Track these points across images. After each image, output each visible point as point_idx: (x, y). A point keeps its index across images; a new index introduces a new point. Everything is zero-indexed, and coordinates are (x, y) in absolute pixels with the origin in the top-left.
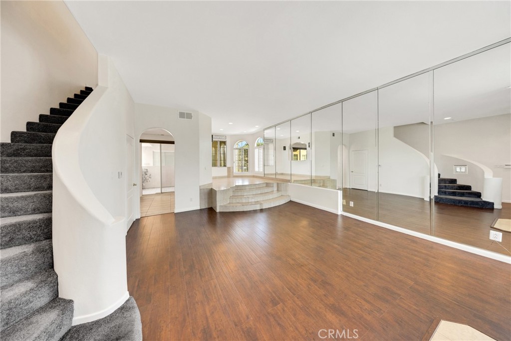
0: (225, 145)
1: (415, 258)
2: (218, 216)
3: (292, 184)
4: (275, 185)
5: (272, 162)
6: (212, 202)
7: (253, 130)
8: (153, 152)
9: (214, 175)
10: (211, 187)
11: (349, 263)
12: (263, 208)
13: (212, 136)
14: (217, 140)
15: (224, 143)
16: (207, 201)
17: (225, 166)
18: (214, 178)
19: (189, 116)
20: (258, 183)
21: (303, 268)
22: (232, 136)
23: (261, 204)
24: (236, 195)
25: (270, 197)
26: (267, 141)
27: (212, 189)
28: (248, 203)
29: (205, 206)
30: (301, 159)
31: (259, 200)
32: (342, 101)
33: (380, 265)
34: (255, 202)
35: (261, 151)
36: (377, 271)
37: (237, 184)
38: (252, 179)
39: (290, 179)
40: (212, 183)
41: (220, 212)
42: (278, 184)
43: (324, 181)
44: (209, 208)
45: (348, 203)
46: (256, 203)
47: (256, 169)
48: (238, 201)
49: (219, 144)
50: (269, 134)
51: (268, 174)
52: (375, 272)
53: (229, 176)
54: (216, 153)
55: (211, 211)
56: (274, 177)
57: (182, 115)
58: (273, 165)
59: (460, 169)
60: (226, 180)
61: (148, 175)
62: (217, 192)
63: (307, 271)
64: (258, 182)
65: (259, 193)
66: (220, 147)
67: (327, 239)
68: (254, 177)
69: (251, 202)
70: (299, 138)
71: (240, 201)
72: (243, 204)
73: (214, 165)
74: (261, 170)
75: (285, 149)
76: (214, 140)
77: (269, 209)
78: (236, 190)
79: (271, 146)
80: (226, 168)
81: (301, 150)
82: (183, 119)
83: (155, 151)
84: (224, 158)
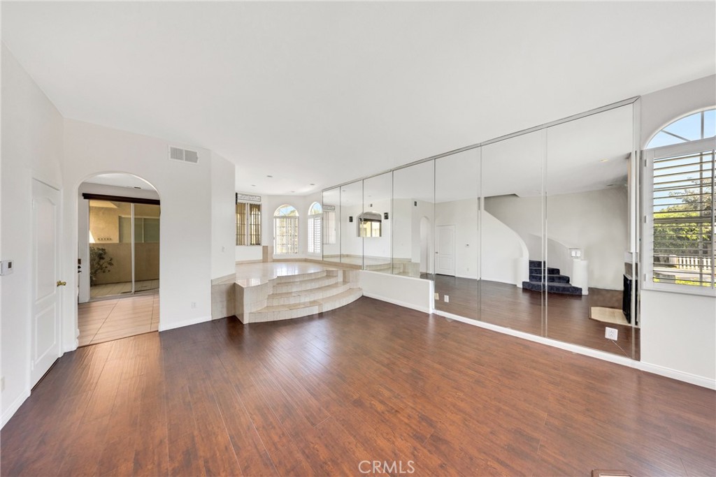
0: (259, 210)
1: (535, 372)
2: (247, 331)
3: (364, 271)
4: (340, 273)
5: (332, 238)
6: (235, 308)
7: (306, 190)
8: (120, 218)
9: (240, 258)
10: (233, 282)
11: (462, 395)
12: (324, 311)
13: (236, 194)
14: (244, 202)
15: (258, 207)
16: (225, 303)
17: (258, 244)
18: (239, 264)
19: (191, 157)
20: (312, 272)
21: (399, 415)
22: (270, 196)
23: (320, 305)
24: (278, 292)
25: (334, 292)
26: (327, 208)
27: (235, 283)
28: (300, 304)
29: (222, 314)
30: (373, 235)
31: (316, 299)
32: (435, 158)
33: (500, 391)
34: (311, 302)
35: (319, 222)
36: (499, 402)
37: (279, 274)
38: (304, 264)
39: (361, 264)
40: (235, 274)
41: (250, 324)
42: (344, 272)
43: (404, 266)
44: (228, 317)
45: (441, 297)
46: (313, 303)
47: (311, 249)
48: (282, 303)
49: (246, 208)
50: (331, 197)
51: (328, 257)
52: (498, 404)
53: (265, 260)
54: (242, 224)
55: (233, 322)
56: (337, 260)
57: (176, 154)
58: (334, 242)
59: (576, 253)
60: (260, 266)
61: (107, 259)
62: (245, 290)
63: (406, 421)
64: (312, 269)
65: (317, 287)
66: (251, 214)
67: (423, 356)
68: (306, 260)
69: (304, 303)
70: (371, 205)
71: (287, 303)
72: (291, 307)
73: (239, 242)
74: (318, 251)
75: (351, 219)
76: (239, 201)
77: (333, 312)
78: (278, 284)
79: (332, 215)
80: (259, 248)
81: (373, 223)
82: (180, 161)
83: (123, 216)
84: (257, 230)
